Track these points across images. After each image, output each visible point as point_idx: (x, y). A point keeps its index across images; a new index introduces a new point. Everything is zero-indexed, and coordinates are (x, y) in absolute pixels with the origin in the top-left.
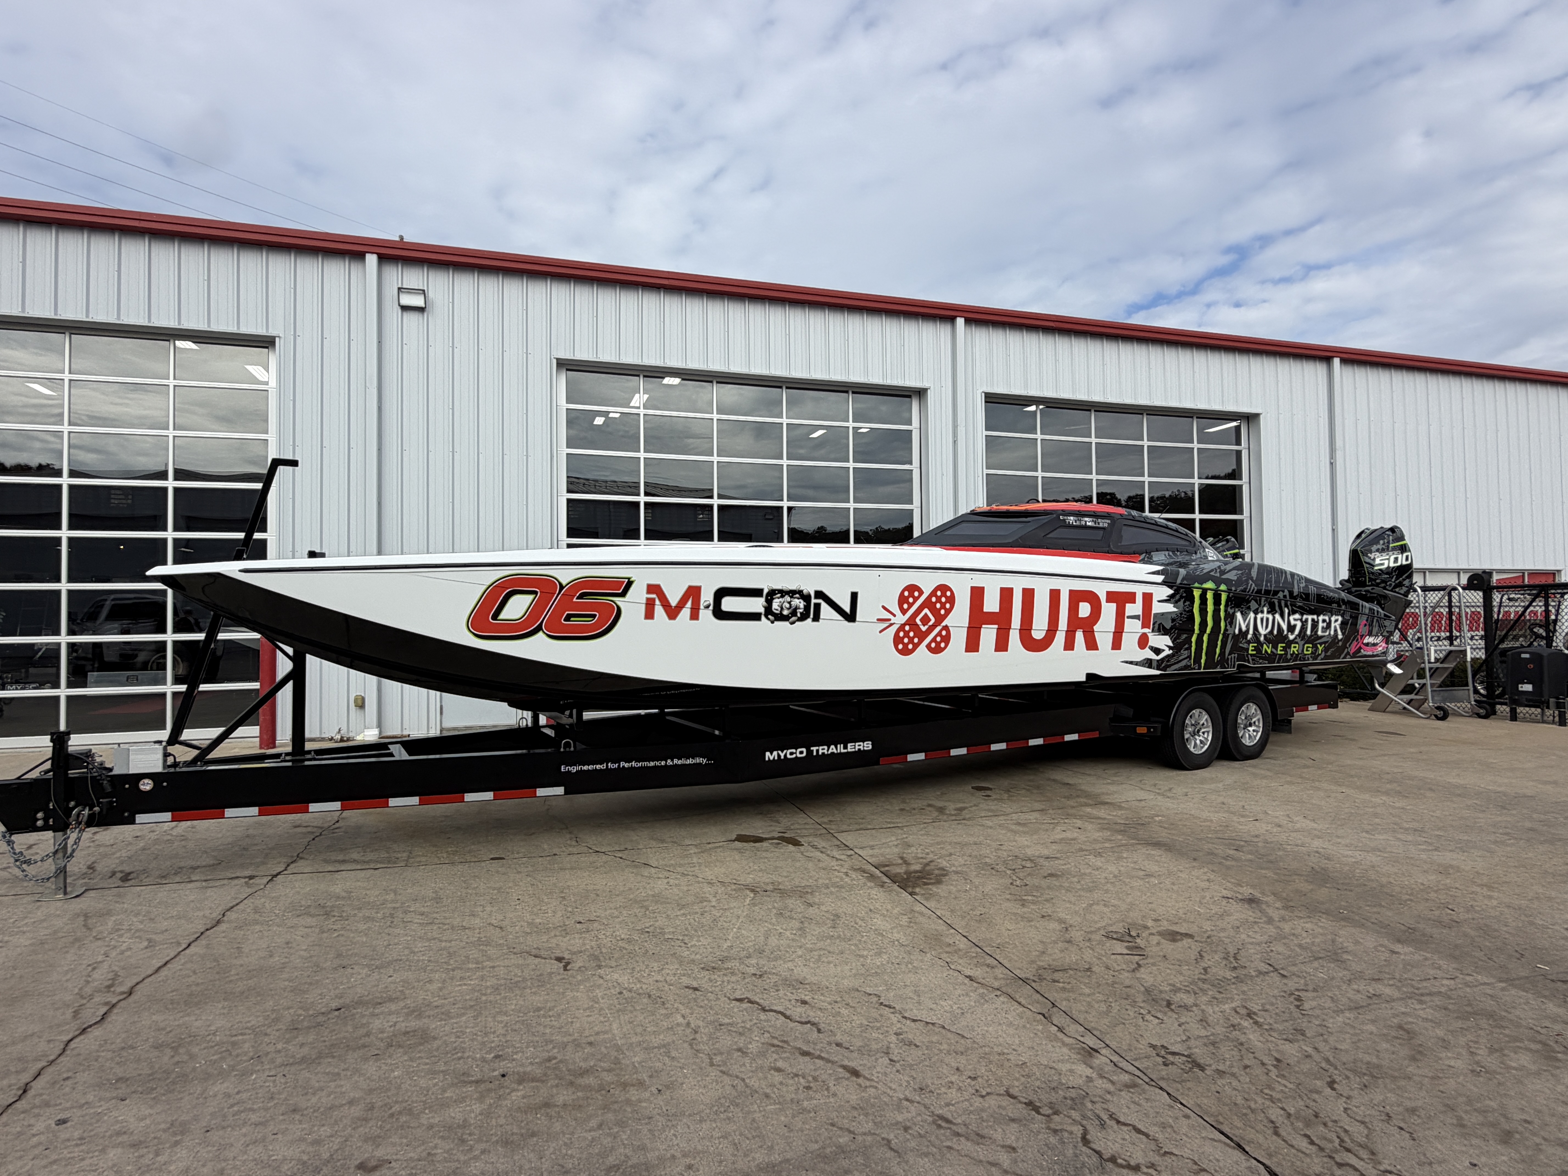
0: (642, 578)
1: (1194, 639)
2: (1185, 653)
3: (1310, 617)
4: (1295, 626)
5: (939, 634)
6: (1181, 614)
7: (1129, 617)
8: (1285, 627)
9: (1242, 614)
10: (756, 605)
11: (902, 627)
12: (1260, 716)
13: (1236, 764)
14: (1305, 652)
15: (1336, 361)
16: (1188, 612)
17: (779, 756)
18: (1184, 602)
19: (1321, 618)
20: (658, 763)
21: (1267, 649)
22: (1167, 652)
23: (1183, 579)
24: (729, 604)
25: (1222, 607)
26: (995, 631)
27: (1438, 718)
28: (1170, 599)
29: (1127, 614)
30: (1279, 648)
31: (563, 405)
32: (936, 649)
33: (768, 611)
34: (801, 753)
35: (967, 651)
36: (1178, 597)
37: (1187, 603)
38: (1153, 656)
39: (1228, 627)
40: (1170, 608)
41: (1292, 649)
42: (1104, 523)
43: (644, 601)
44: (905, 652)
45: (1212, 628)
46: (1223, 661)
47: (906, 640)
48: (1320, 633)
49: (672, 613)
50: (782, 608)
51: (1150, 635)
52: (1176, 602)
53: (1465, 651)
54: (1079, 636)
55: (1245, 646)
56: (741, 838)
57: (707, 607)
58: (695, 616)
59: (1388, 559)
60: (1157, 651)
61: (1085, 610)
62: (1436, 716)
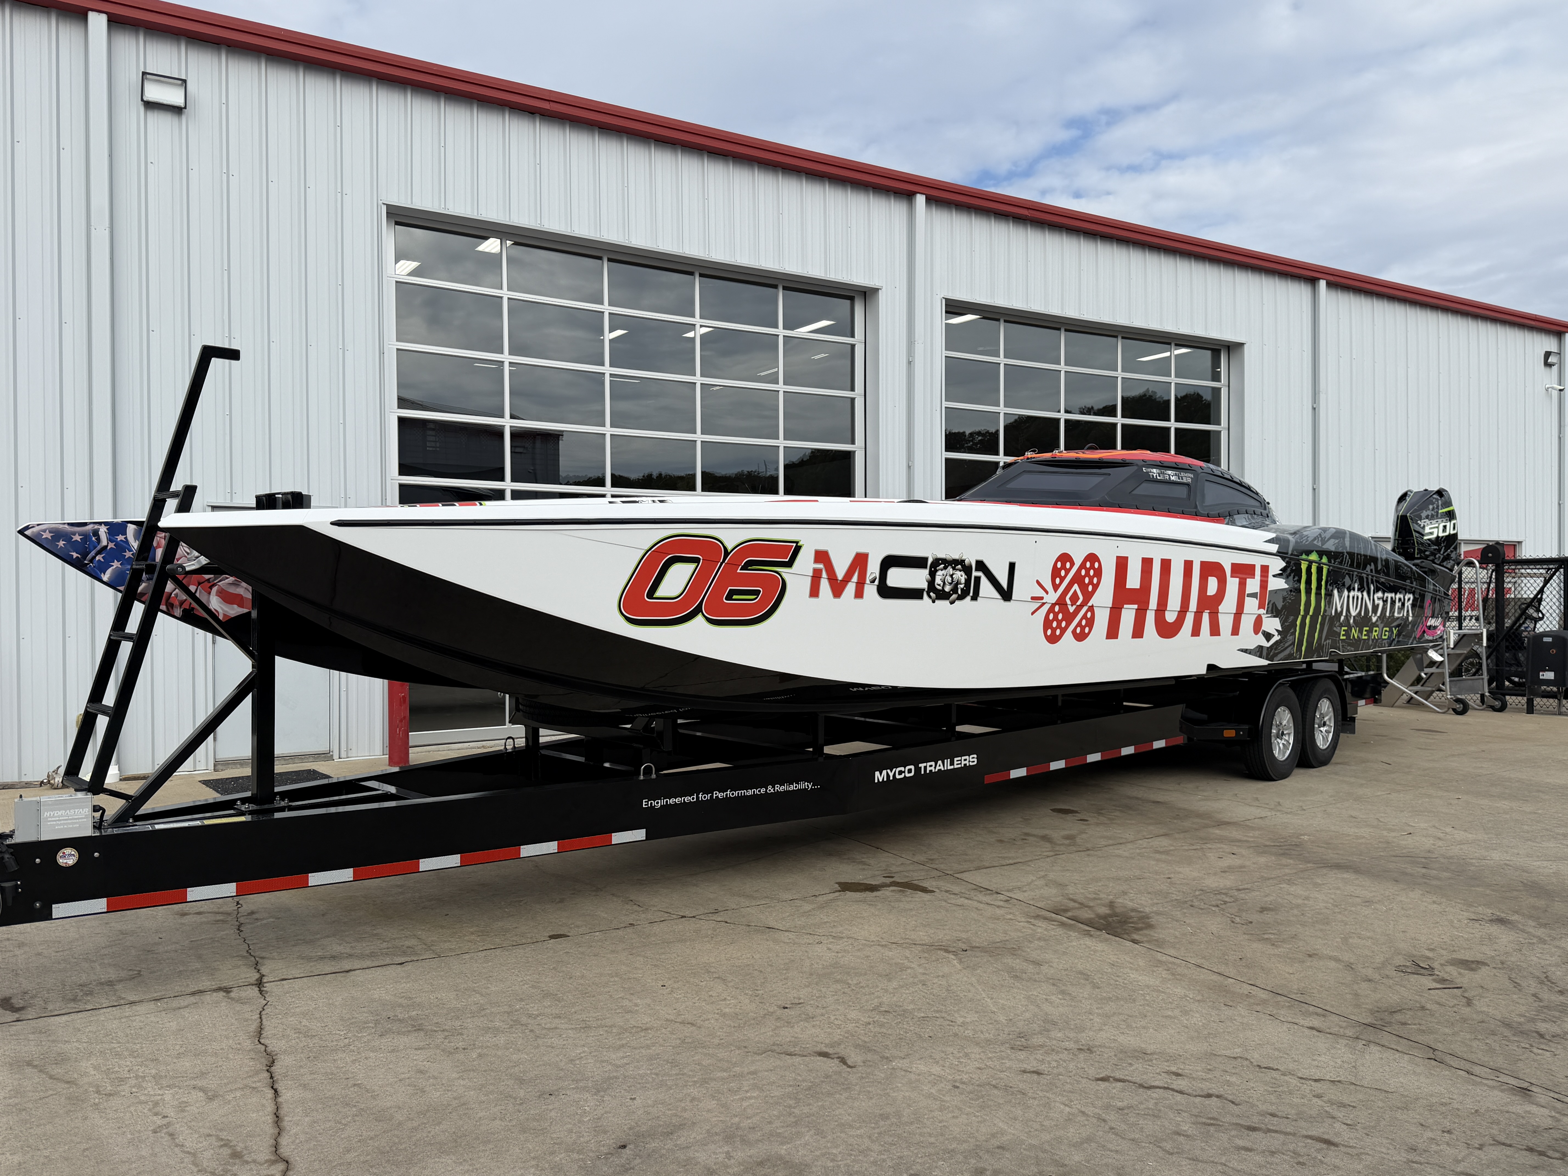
0: (811, 543)
1: (1298, 623)
2: (1290, 639)
3: (1389, 596)
4: (1377, 606)
5: (1085, 616)
6: (1290, 591)
8: (1370, 607)
9: (1338, 592)
10: (921, 578)
11: (1052, 608)
12: (1332, 714)
14: (1384, 637)
15: (1322, 284)
16: (1296, 589)
17: (890, 775)
18: (1294, 577)
19: (1398, 596)
21: (1355, 633)
22: (1277, 638)
23: (1293, 549)
24: (894, 577)
25: (1323, 583)
27: (1457, 712)
28: (1282, 573)
30: (1364, 632)
32: (1080, 637)
33: (931, 586)
34: (908, 772)
36: (1289, 570)
38: (1264, 643)
39: (1327, 608)
40: (1282, 584)
41: (1374, 633)
42: (1187, 478)
43: (811, 571)
44: (1053, 639)
45: (1314, 610)
46: (1319, 648)
47: (1054, 624)
48: (1396, 614)
49: (838, 588)
50: (944, 584)
52: (1288, 577)
55: (1338, 630)
56: (844, 888)
57: (873, 581)
58: (859, 594)
59: (1437, 527)
60: (1268, 636)
62: (1455, 710)
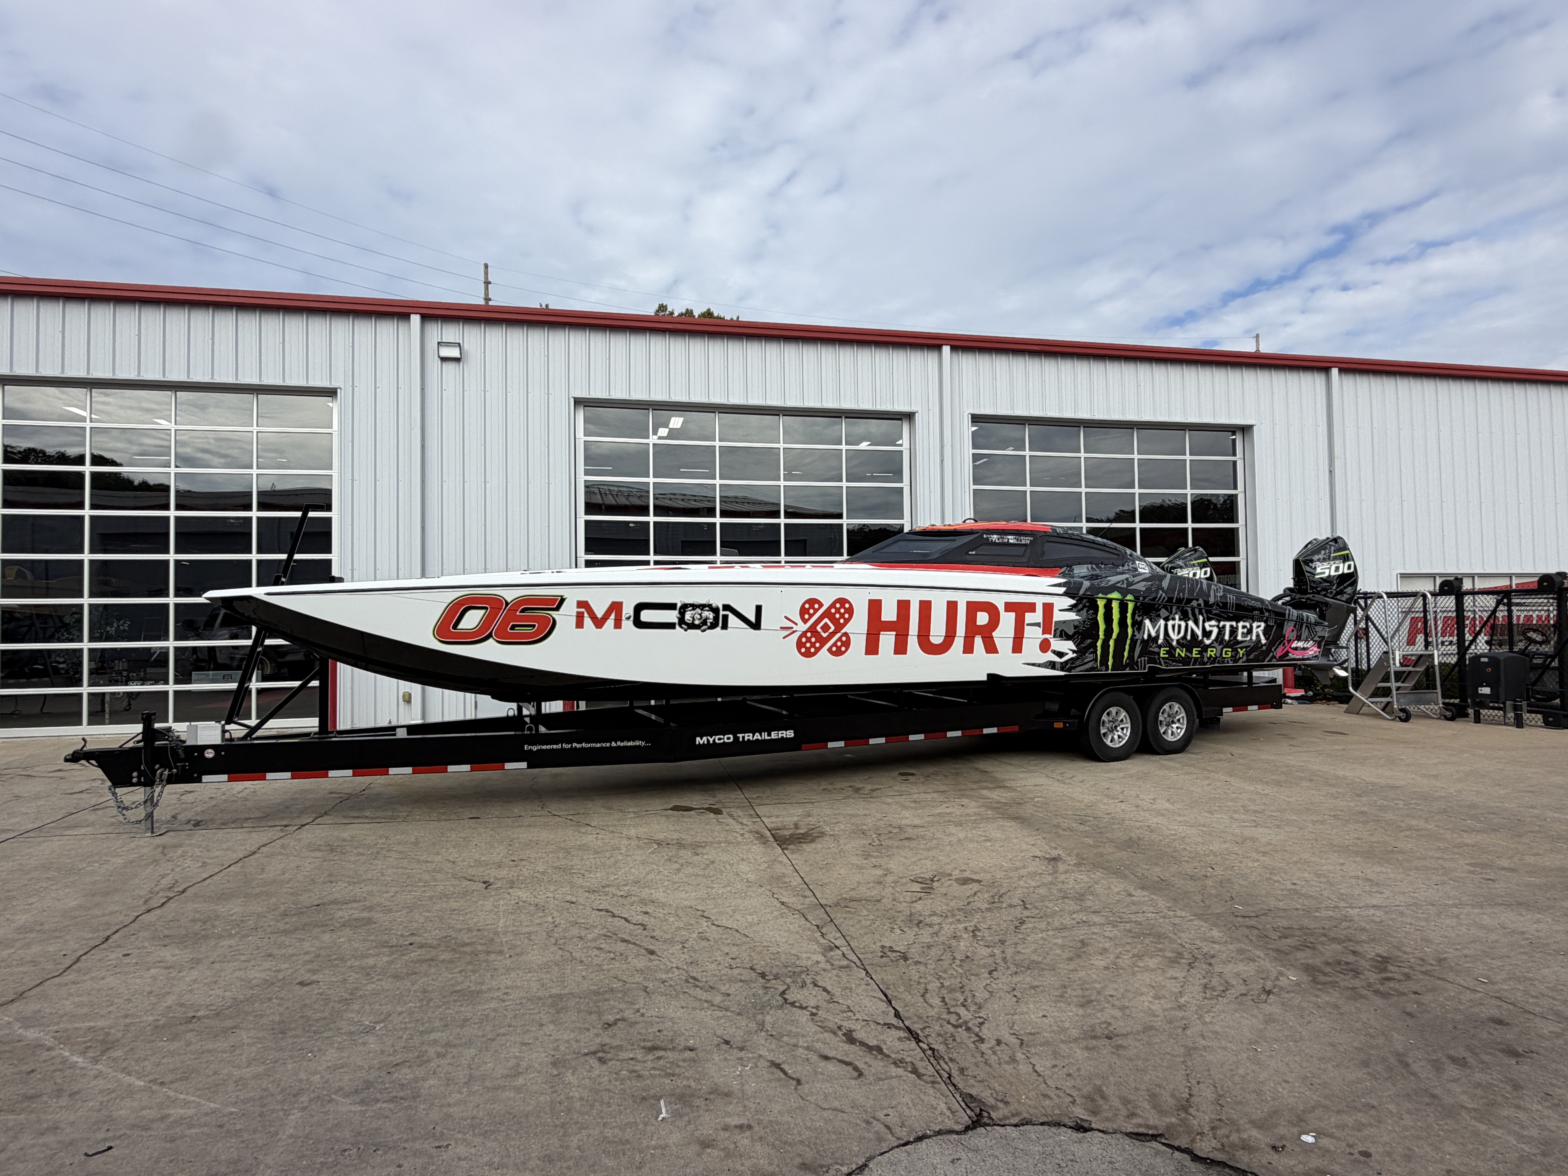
0: (572, 596)
1: (1099, 644)
2: (1090, 657)
3: (1228, 624)
4: (1211, 632)
5: (840, 639)
6: (1084, 621)
7: (1028, 625)
8: (1199, 633)
10: (672, 616)
11: (804, 634)
12: (1183, 714)
13: (1157, 758)
14: (1224, 656)
15: (1335, 372)
16: (1091, 619)
17: (708, 740)
18: (1088, 611)
19: (1241, 624)
20: (604, 745)
21: (1181, 652)
22: (1071, 655)
23: (1086, 590)
24: (647, 616)
25: (1129, 615)
26: (893, 638)
27: (1402, 720)
28: (1071, 609)
29: (1026, 622)
30: (1194, 652)
31: (581, 437)
32: (838, 653)
33: (682, 621)
34: (729, 738)
35: (866, 654)
36: (1080, 606)
37: (1091, 612)
38: (1056, 659)
39: (1136, 633)
40: (1072, 616)
41: (1209, 653)
42: (1026, 540)
43: (575, 614)
44: (808, 654)
45: (1118, 635)
46: (1132, 663)
47: (808, 645)
48: (1239, 638)
49: (599, 623)
50: (694, 619)
51: (1052, 641)
52: (1079, 611)
53: (1433, 655)
54: (978, 641)
55: (1156, 650)
56: (676, 808)
57: (628, 618)
58: (618, 625)
59: (1329, 568)
60: (1060, 654)
61: (982, 618)
62: (1400, 718)
